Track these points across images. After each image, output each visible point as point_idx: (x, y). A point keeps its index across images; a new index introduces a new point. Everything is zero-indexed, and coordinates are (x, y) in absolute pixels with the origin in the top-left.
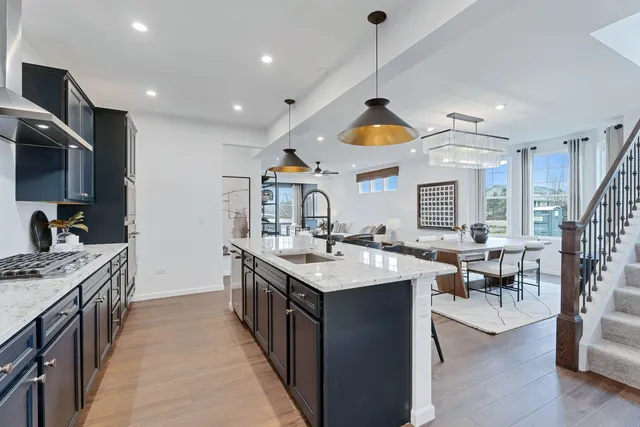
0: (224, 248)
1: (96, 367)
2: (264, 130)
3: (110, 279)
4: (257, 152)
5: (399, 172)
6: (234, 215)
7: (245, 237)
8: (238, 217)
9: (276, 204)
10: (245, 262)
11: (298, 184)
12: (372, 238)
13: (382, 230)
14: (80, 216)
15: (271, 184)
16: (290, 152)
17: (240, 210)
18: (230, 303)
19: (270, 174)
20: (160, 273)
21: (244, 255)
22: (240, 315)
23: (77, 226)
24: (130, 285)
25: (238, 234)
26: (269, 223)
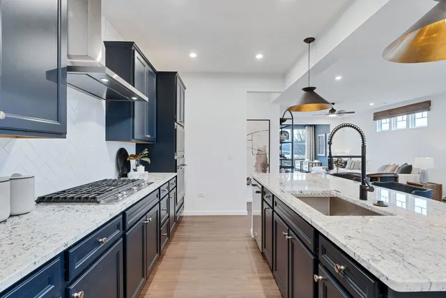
0: (248, 179)
1: (143, 276)
2: (283, 75)
3: (159, 202)
4: (275, 96)
5: (431, 107)
6: (256, 152)
7: (264, 171)
8: (260, 153)
9: (292, 143)
10: (265, 197)
11: (311, 126)
12: (396, 178)
13: (408, 169)
14: (146, 152)
15: (288, 126)
16: (309, 90)
17: (261, 147)
18: (252, 230)
19: (288, 115)
20: (201, 196)
21: (263, 191)
22: (260, 244)
23: (144, 159)
24: (179, 204)
25: (260, 168)
26: (286, 159)
